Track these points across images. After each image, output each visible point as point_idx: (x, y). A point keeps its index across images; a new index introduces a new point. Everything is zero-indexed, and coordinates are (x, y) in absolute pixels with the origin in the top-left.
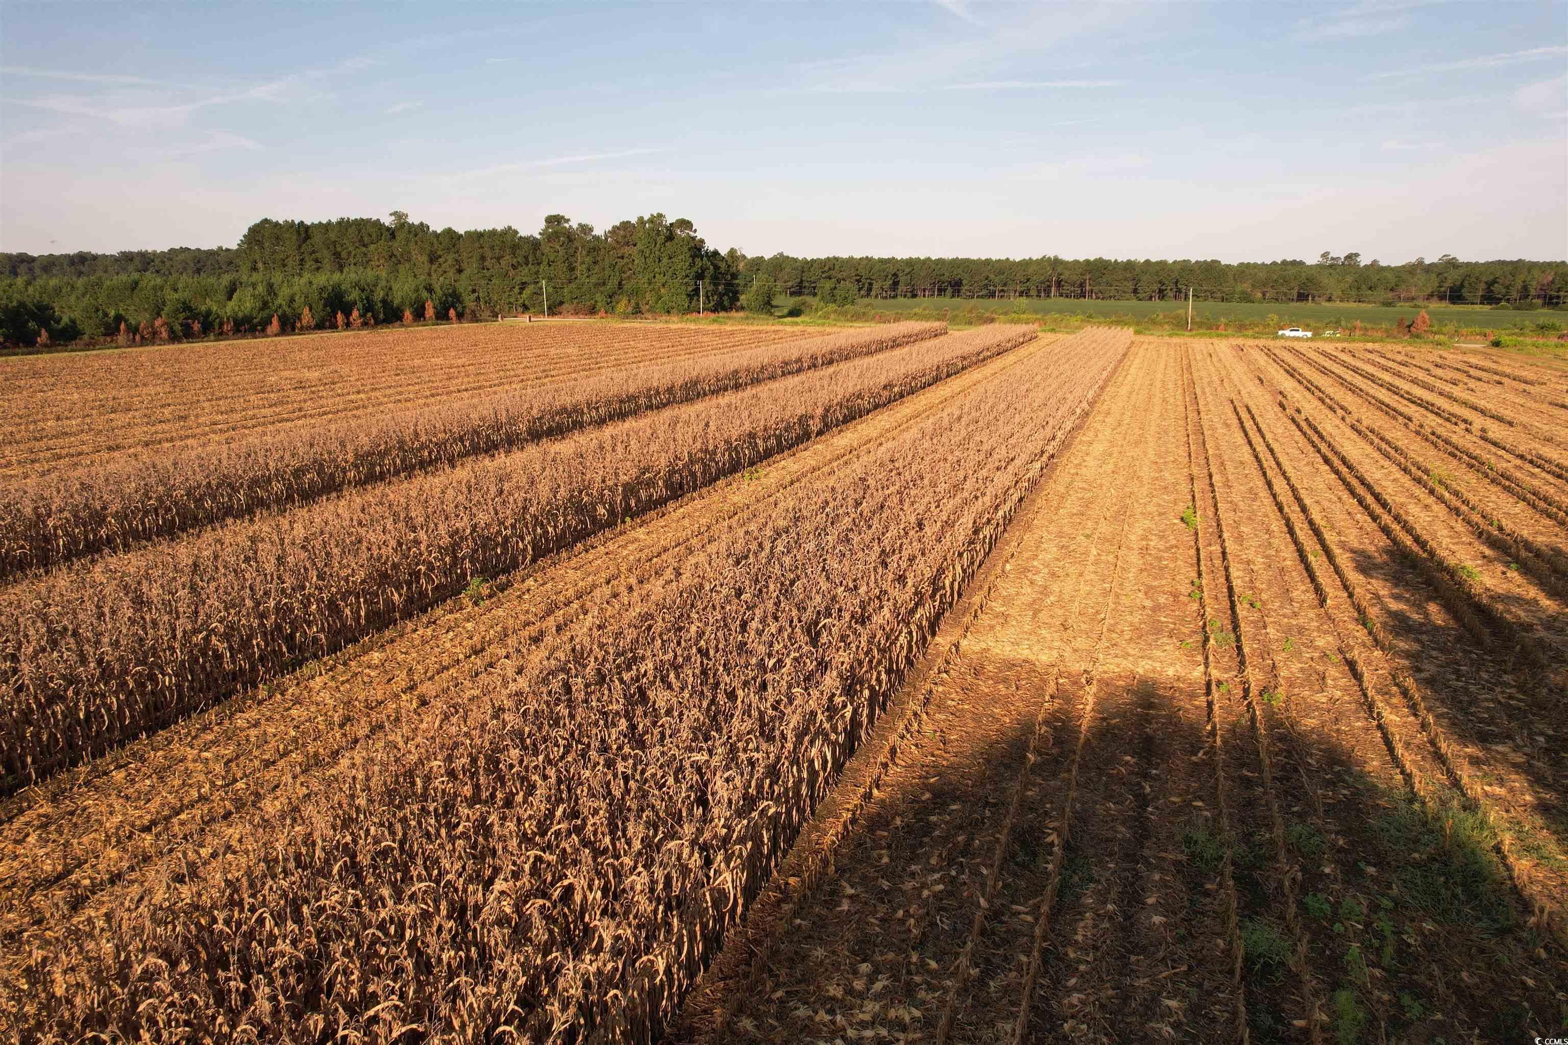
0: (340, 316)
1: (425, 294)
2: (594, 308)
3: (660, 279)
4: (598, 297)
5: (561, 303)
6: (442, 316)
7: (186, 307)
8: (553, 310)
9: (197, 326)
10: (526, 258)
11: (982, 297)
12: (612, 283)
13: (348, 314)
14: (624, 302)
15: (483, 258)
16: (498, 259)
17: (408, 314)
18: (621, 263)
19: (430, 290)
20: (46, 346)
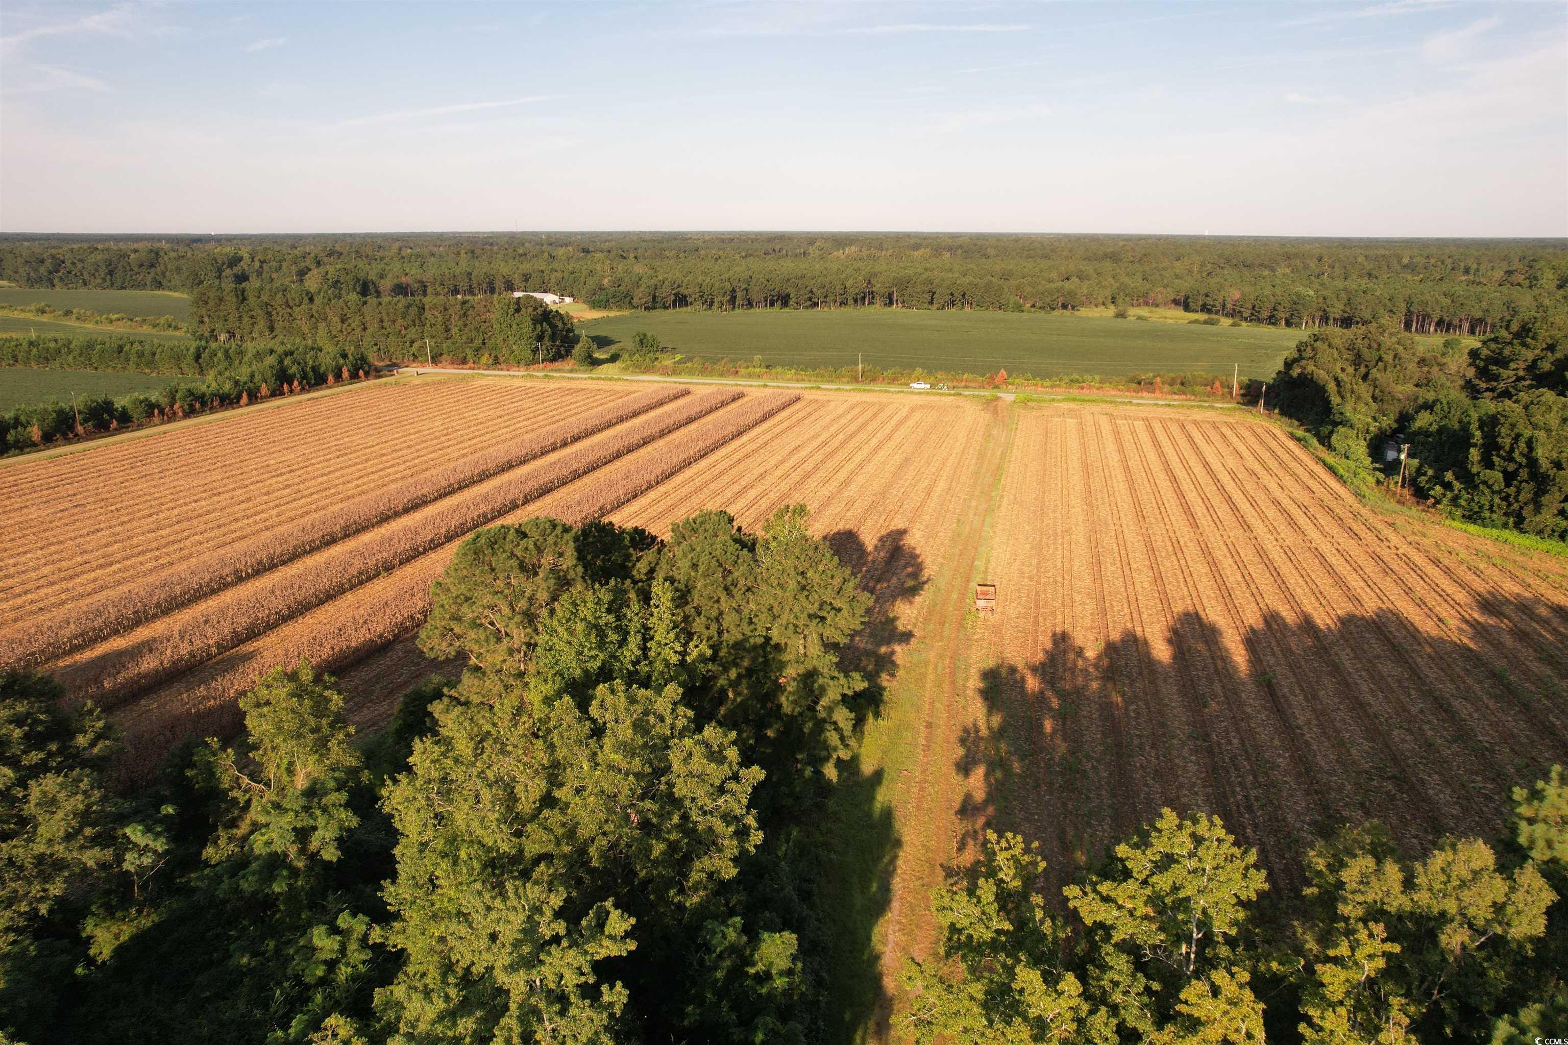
0: (285, 386)
1: (341, 361)
2: (465, 358)
3: (511, 340)
4: (468, 351)
5: (441, 355)
6: (354, 377)
7: (190, 393)
8: (436, 359)
9: (198, 406)
10: (414, 321)
11: (807, 307)
12: (478, 342)
13: (290, 384)
14: (487, 355)
15: (382, 321)
16: (394, 321)
17: (331, 378)
18: (484, 326)
19: (344, 356)
20: (116, 429)
